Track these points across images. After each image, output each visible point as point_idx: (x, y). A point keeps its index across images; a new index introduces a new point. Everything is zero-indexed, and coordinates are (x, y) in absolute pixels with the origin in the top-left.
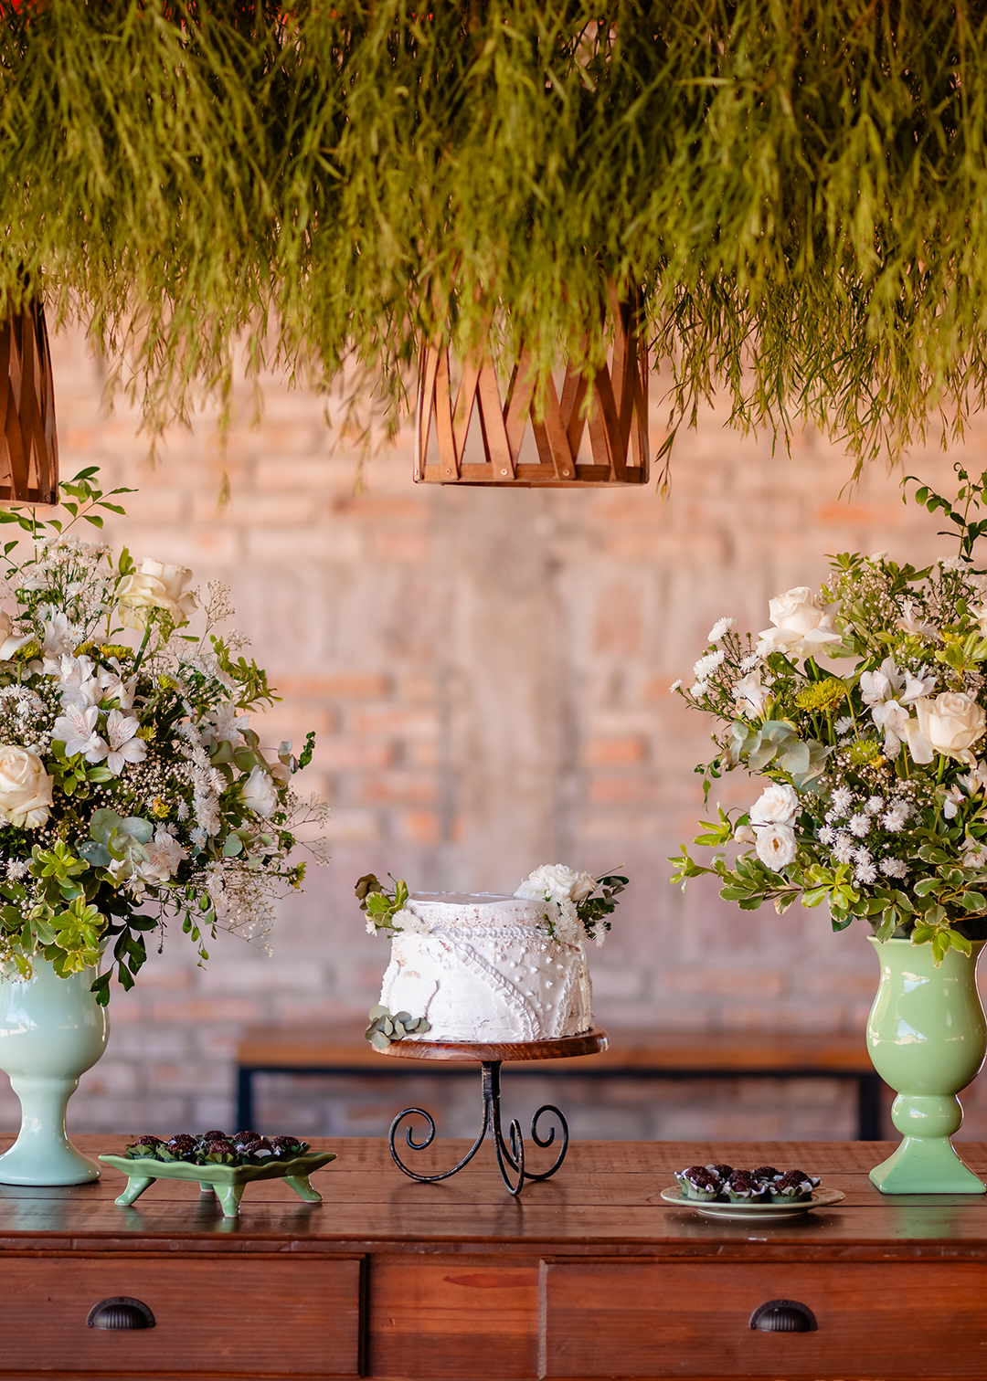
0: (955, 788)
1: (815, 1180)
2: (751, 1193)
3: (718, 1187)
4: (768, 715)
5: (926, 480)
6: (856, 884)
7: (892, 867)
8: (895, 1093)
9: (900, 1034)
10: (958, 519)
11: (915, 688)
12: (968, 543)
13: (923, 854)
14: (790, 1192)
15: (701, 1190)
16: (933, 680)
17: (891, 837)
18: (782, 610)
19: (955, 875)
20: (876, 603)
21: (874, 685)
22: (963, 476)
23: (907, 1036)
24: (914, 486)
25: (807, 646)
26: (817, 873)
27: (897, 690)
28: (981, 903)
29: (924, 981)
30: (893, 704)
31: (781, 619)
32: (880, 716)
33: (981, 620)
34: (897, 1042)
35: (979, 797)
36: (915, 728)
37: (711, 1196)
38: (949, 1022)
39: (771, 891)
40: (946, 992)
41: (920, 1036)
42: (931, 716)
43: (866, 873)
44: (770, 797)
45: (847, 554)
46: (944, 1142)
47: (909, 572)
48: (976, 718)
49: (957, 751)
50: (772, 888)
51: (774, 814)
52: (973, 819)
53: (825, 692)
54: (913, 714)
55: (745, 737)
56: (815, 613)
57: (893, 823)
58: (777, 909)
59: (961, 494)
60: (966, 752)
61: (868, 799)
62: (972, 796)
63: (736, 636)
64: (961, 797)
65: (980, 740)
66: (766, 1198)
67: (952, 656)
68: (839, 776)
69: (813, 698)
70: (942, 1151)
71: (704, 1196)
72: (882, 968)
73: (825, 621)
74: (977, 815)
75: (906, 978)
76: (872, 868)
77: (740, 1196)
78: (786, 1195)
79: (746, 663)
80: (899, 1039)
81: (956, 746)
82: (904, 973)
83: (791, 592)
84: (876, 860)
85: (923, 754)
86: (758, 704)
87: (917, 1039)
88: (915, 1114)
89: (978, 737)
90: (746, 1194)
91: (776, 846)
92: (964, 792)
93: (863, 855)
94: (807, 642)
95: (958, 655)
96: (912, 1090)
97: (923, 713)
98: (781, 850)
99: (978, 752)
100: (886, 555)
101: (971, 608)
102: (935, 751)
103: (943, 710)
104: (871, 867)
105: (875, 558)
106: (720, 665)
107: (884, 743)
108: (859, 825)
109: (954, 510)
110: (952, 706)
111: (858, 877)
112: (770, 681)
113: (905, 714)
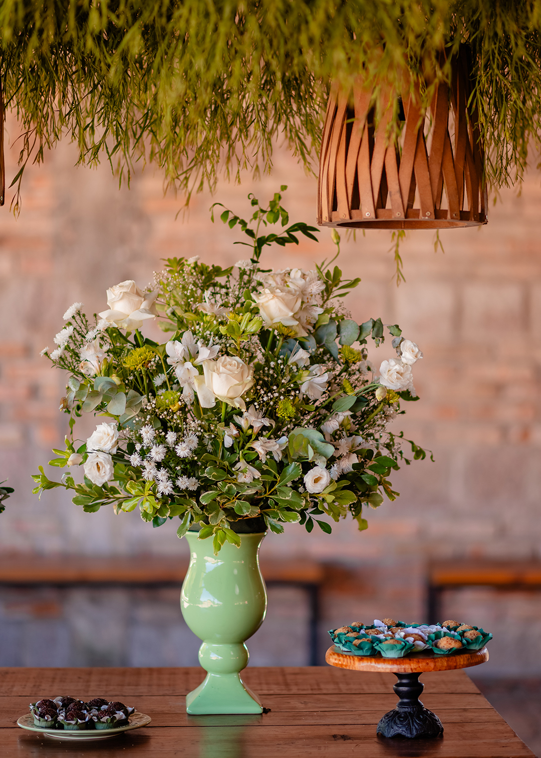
0: (232, 425)
1: (130, 709)
2: (77, 721)
3: (55, 716)
4: (103, 372)
5: (228, 206)
6: (159, 495)
7: (184, 483)
8: (200, 642)
9: (202, 599)
10: (250, 233)
11: (205, 353)
12: (258, 251)
13: (209, 473)
14: (107, 720)
15: (42, 719)
16: (218, 347)
17: (183, 461)
18: (114, 296)
19: (229, 489)
20: (185, 292)
21: (176, 350)
22: (254, 203)
23: (207, 601)
24: (219, 210)
25: (131, 323)
26: (132, 487)
27: (192, 355)
28: (247, 508)
29: (220, 564)
30: (188, 365)
31: (113, 303)
32: (179, 373)
33: (259, 303)
34: (200, 606)
35: (250, 432)
36: (202, 382)
37: (49, 724)
38: (237, 591)
39: (109, 498)
40: (236, 572)
41: (216, 601)
42: (214, 373)
43: (165, 487)
44: (100, 432)
45: (175, 259)
46: (235, 676)
47: (217, 271)
48: (246, 374)
49: (232, 399)
50: (111, 496)
51: (102, 445)
52: (246, 448)
53: (140, 356)
54: (201, 372)
55: (78, 388)
56: (136, 299)
57: (183, 451)
58: (115, 511)
59: (255, 216)
60: (239, 399)
61: (166, 433)
62: (244, 431)
63: (84, 315)
64: (235, 432)
65: (250, 390)
66: (91, 725)
67: (232, 330)
68: (149, 417)
69: (133, 360)
70: (234, 682)
71: (44, 724)
72: (192, 554)
73: (144, 305)
74: (248, 445)
75: (207, 561)
76: (170, 484)
77: (69, 724)
78: (104, 722)
79: (90, 335)
80: (201, 603)
81: (231, 395)
82: (206, 558)
83: (121, 284)
84: (173, 478)
85: (208, 401)
86: (95, 363)
87: (214, 603)
88: (214, 657)
89: (247, 388)
90: (73, 722)
91: (98, 468)
92: (239, 427)
93: (162, 474)
94: (130, 320)
95: (236, 329)
96: (212, 640)
97: (208, 371)
98: (102, 472)
99: (248, 400)
100: (199, 259)
101: (253, 295)
102: (216, 399)
103: (222, 369)
104: (168, 483)
105: (191, 261)
106: (71, 337)
107: (182, 393)
108: (157, 453)
109: (249, 227)
110: (228, 366)
111: (160, 490)
112: (106, 347)
113: (196, 372)
